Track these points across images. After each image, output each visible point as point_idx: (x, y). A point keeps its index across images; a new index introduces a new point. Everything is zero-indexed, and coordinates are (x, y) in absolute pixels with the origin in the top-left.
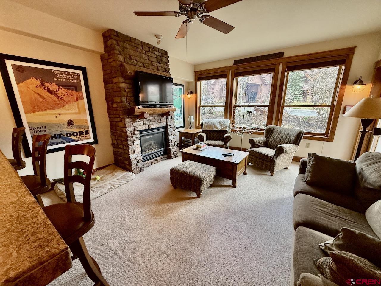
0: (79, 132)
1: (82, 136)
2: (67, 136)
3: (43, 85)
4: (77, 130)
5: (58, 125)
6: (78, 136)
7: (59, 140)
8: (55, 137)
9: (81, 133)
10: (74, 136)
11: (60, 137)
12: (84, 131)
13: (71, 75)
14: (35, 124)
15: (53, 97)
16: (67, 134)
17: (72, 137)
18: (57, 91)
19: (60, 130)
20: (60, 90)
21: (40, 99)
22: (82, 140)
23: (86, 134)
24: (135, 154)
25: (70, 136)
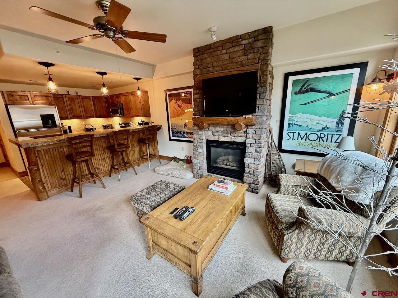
0: (189, 132)
1: (190, 135)
2: (184, 134)
3: (177, 102)
4: (188, 131)
5: (181, 126)
6: (188, 135)
7: (180, 135)
8: (178, 133)
9: (189, 133)
10: (187, 134)
11: (181, 134)
12: (191, 132)
13: (187, 93)
14: (173, 124)
15: (179, 108)
16: (184, 132)
17: (185, 135)
18: (181, 105)
19: (181, 129)
20: (182, 104)
21: (175, 111)
22: (190, 138)
23: (192, 134)
24: (197, 160)
25: (185, 134)
